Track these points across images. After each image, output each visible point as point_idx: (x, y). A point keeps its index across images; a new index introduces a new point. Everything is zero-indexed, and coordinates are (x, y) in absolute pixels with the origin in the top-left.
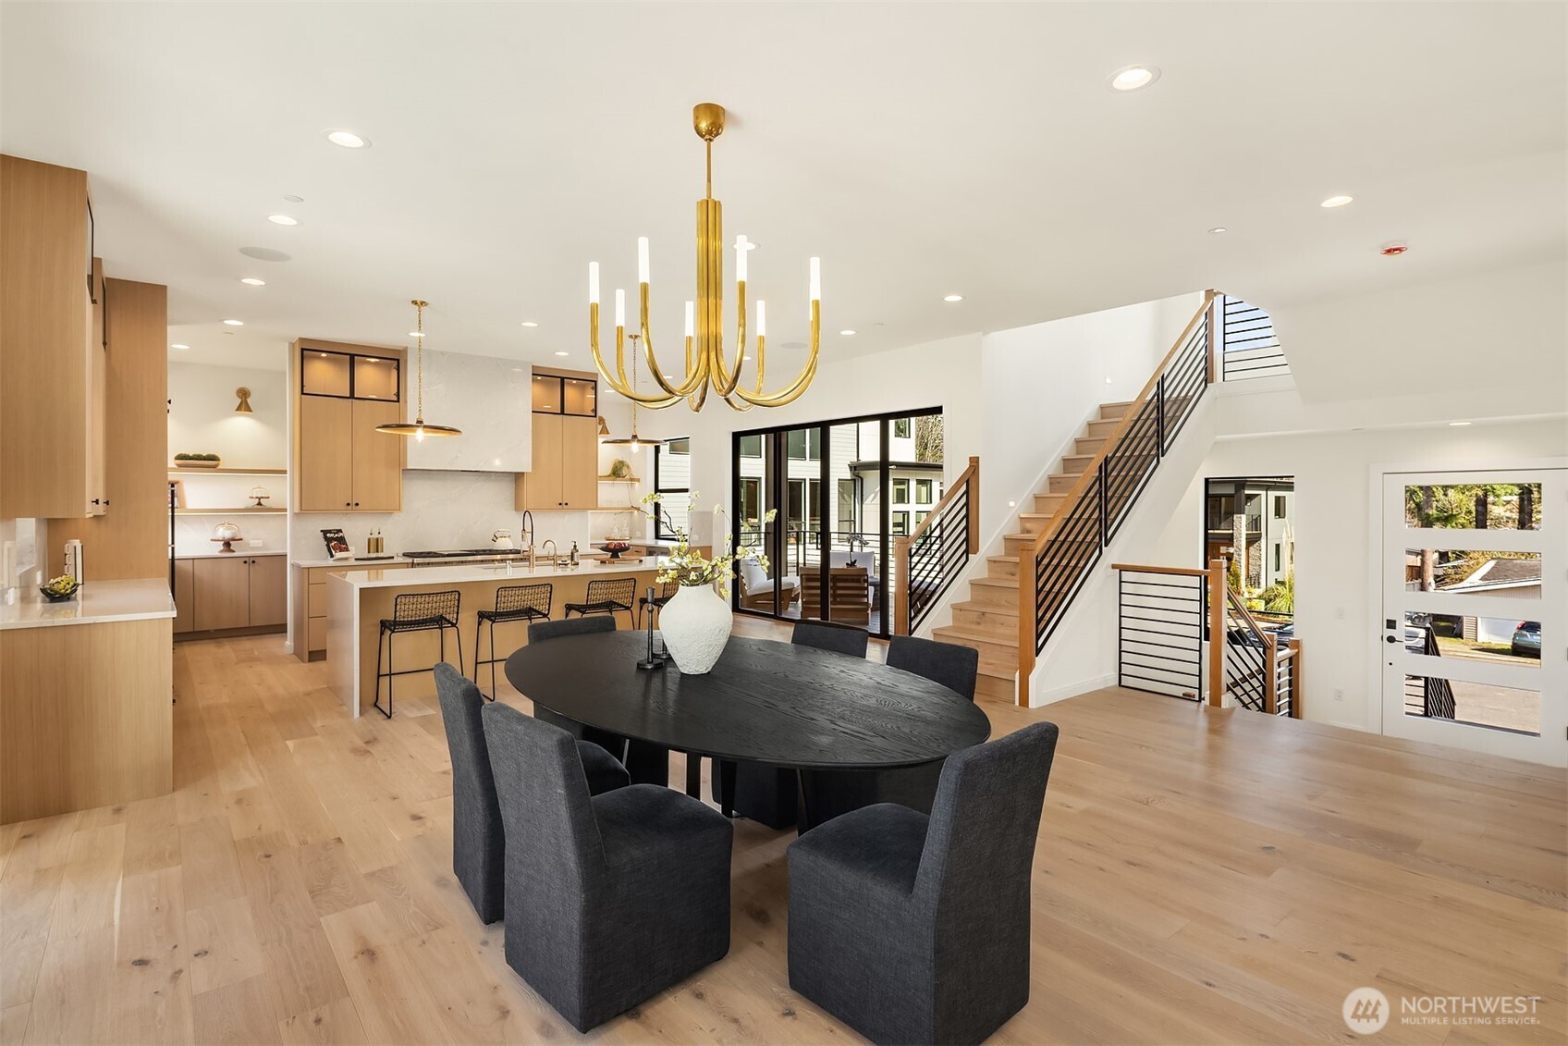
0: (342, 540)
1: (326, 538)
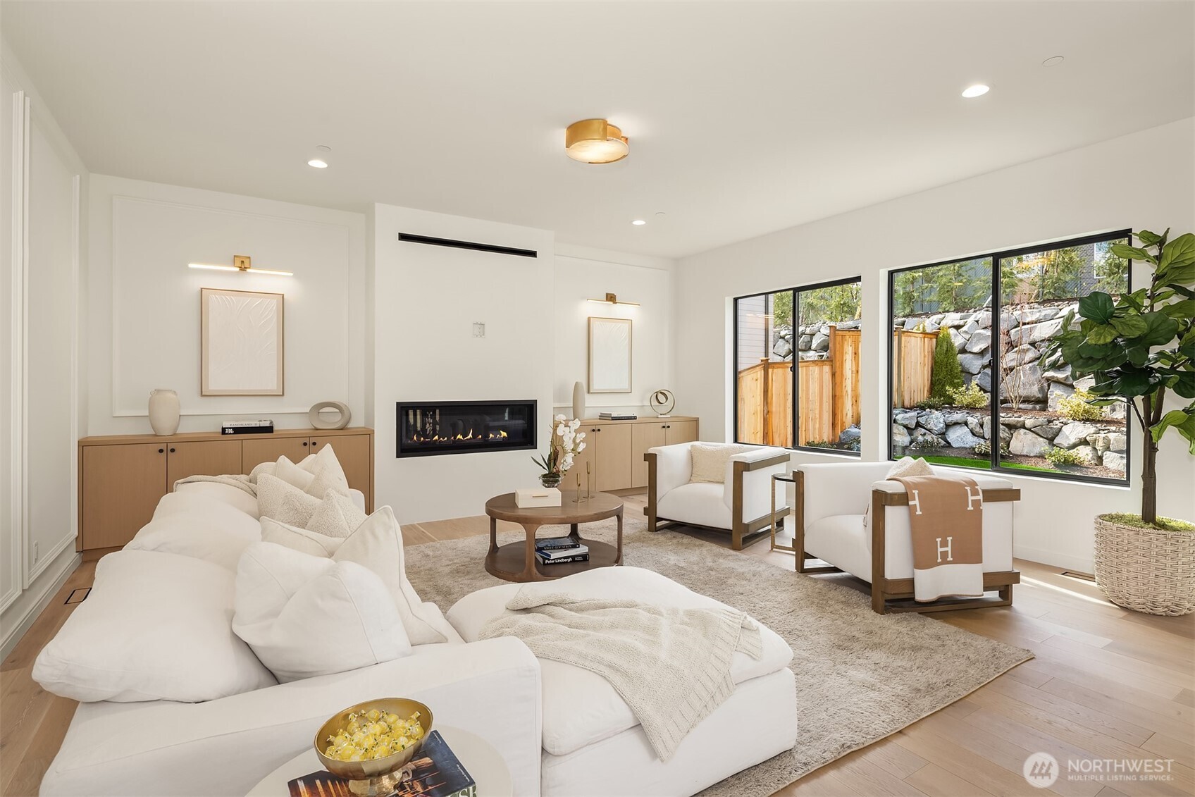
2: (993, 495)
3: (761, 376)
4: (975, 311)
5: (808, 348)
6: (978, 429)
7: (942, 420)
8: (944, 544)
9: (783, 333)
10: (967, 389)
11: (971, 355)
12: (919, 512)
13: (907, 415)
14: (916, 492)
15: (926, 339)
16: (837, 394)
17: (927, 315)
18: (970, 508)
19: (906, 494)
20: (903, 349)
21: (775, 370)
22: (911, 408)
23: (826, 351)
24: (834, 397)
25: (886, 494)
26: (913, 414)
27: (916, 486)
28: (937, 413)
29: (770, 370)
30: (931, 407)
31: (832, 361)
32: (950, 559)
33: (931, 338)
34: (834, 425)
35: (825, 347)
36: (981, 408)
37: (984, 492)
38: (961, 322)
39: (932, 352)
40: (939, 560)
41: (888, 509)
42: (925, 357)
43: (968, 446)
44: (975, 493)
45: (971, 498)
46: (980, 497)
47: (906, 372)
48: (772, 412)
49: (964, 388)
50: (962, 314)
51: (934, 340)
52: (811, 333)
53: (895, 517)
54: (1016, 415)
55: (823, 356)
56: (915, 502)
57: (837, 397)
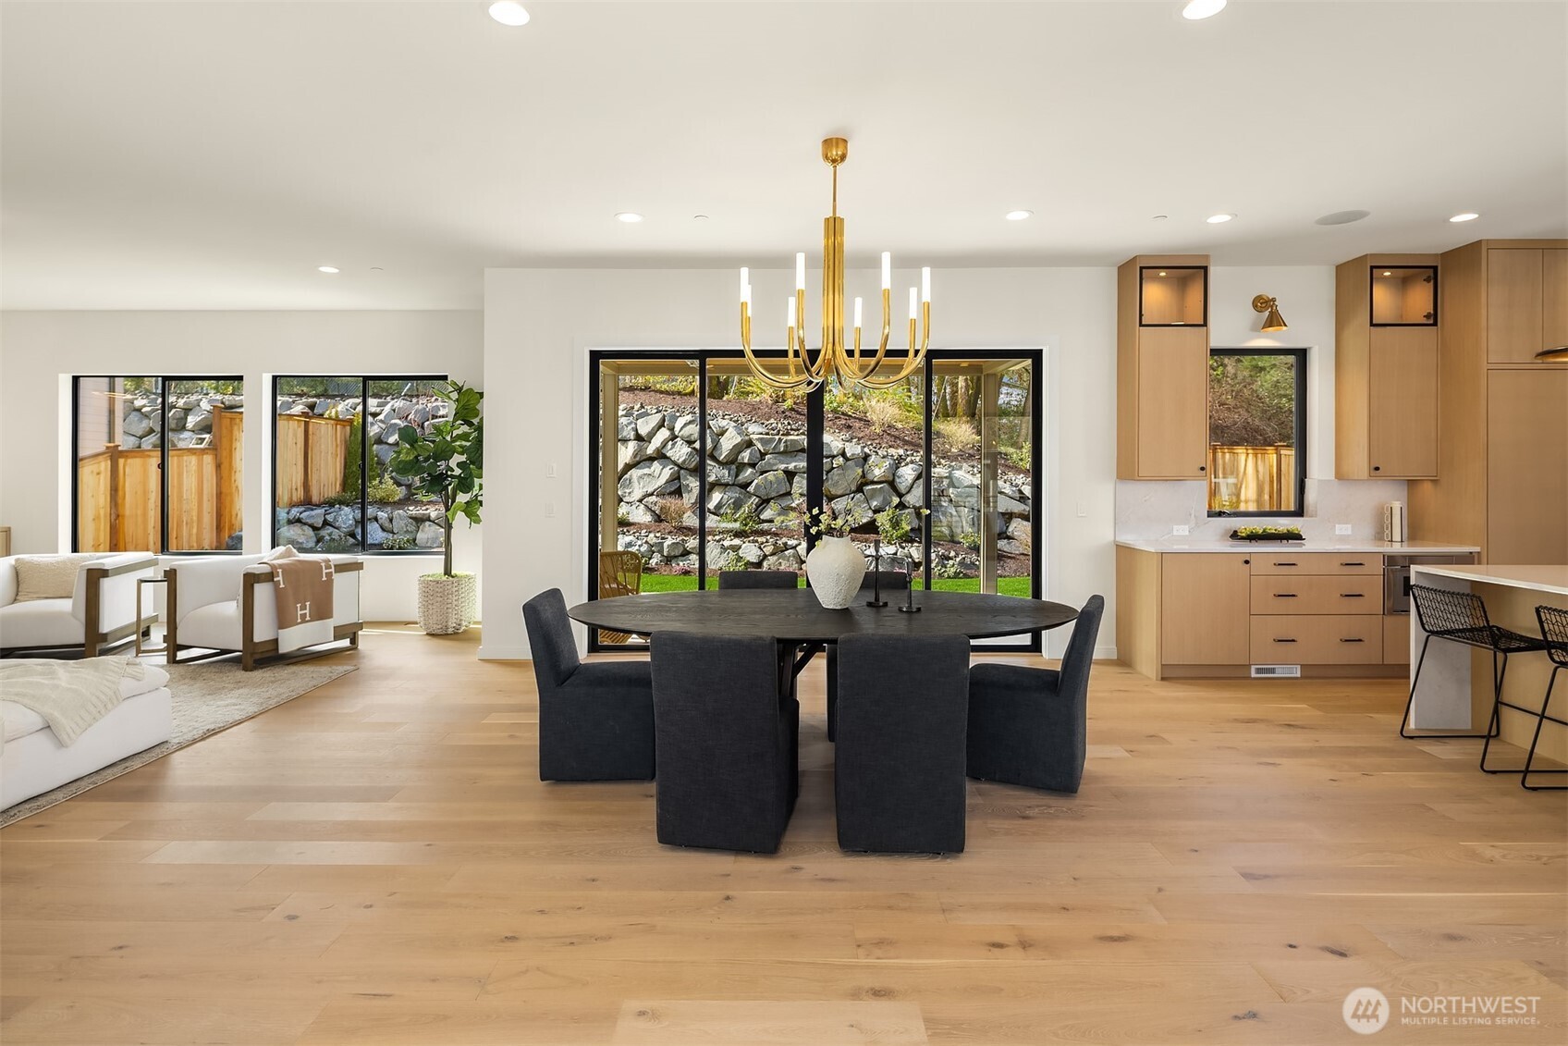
2: (341, 568)
3: (106, 469)
4: (393, 399)
5: (182, 427)
6: (387, 524)
7: (351, 517)
8: (303, 608)
9: (138, 403)
10: (381, 482)
11: (387, 447)
12: (282, 586)
13: (313, 513)
14: (280, 571)
15: (338, 426)
16: (224, 490)
17: (343, 397)
18: (324, 579)
19: (272, 573)
20: (310, 437)
21: (129, 461)
22: (318, 506)
23: (209, 433)
24: (219, 495)
25: (254, 574)
26: (320, 511)
27: (281, 566)
28: (347, 509)
29: (121, 461)
30: (342, 503)
31: (216, 449)
32: (308, 618)
33: (344, 426)
34: (219, 528)
35: (206, 428)
36: (394, 503)
37: (335, 566)
38: (378, 410)
39: (346, 442)
40: (299, 621)
41: (257, 586)
42: (337, 446)
43: (377, 542)
44: (328, 567)
45: (325, 571)
46: (333, 570)
47: (314, 462)
48: (123, 516)
49: (377, 482)
50: (380, 400)
51: (348, 428)
52: (185, 407)
53: (262, 593)
54: (424, 508)
55: (204, 439)
56: (280, 578)
57: (223, 496)
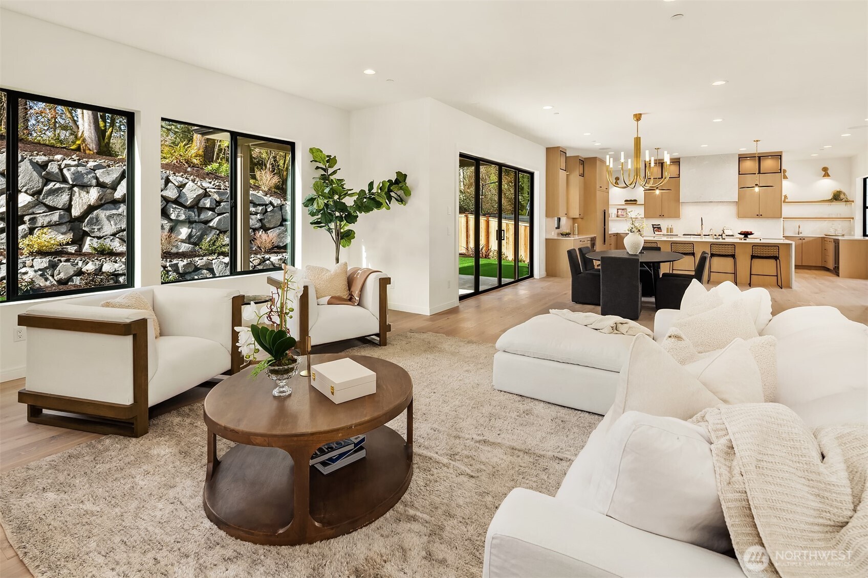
0: (660, 228)
1: (653, 227)
